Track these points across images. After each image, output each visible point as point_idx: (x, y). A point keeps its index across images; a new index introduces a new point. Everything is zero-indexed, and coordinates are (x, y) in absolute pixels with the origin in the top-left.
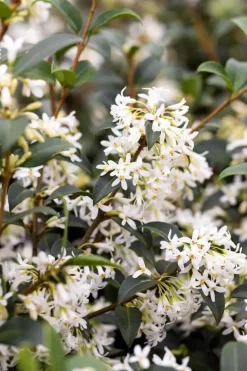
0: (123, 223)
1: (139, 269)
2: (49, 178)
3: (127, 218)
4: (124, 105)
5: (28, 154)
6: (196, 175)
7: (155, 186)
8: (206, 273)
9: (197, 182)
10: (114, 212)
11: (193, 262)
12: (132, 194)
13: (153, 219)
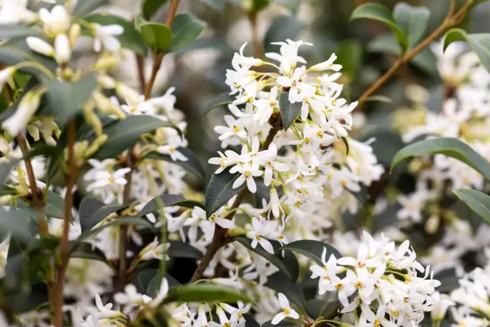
0: (254, 245)
1: (281, 311)
2: (141, 192)
3: (260, 237)
4: (245, 69)
5: (102, 138)
6: (359, 174)
7: (298, 185)
8: (381, 310)
9: (361, 184)
10: (240, 231)
11: (361, 293)
12: (264, 201)
13: (298, 238)
